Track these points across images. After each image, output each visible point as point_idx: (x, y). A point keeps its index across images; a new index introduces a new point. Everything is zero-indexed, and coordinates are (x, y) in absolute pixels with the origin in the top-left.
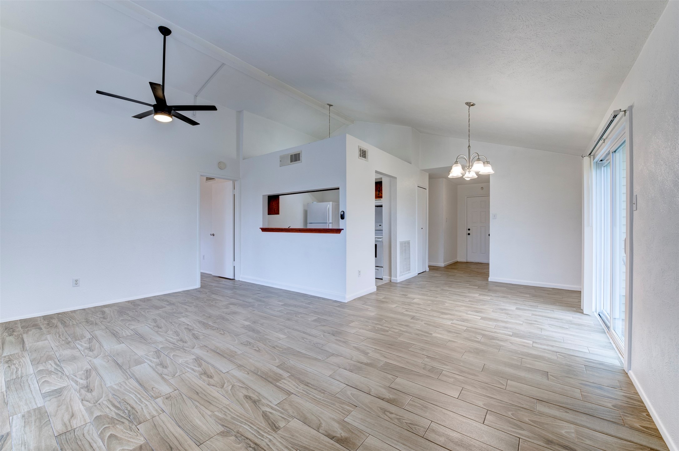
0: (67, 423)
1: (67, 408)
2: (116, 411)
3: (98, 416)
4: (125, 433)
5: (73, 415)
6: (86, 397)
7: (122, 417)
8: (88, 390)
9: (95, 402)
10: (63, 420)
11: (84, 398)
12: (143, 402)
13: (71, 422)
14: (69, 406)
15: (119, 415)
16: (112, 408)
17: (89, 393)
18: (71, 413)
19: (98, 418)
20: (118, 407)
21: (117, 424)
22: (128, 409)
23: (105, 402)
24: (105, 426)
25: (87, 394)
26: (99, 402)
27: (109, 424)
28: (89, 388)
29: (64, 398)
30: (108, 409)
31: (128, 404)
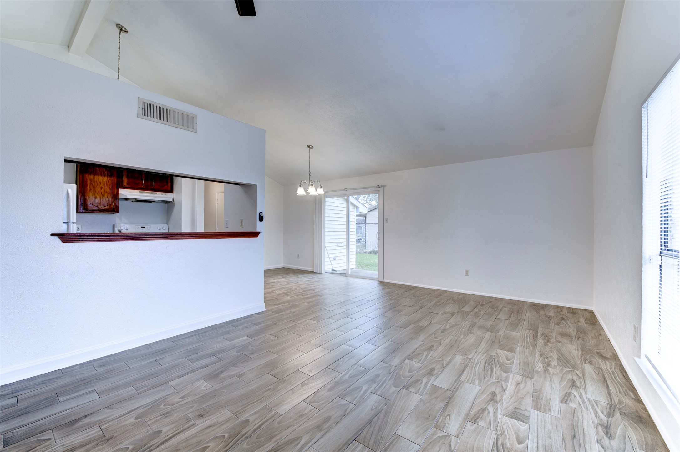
0: (523, 382)
1: (517, 392)
2: (494, 368)
3: (506, 373)
4: (501, 357)
5: (518, 384)
6: (500, 391)
7: (495, 363)
8: (494, 396)
9: (499, 383)
10: (525, 385)
11: (503, 391)
12: (477, 362)
13: (521, 381)
14: (516, 392)
15: (495, 365)
16: (494, 371)
17: (496, 392)
18: (518, 387)
19: (506, 372)
20: (491, 369)
21: (501, 362)
22: (488, 364)
23: (494, 378)
24: (507, 366)
25: (498, 393)
26: (497, 381)
27: (504, 365)
28: (492, 398)
29: (515, 403)
30: (497, 372)
31: (485, 367)
